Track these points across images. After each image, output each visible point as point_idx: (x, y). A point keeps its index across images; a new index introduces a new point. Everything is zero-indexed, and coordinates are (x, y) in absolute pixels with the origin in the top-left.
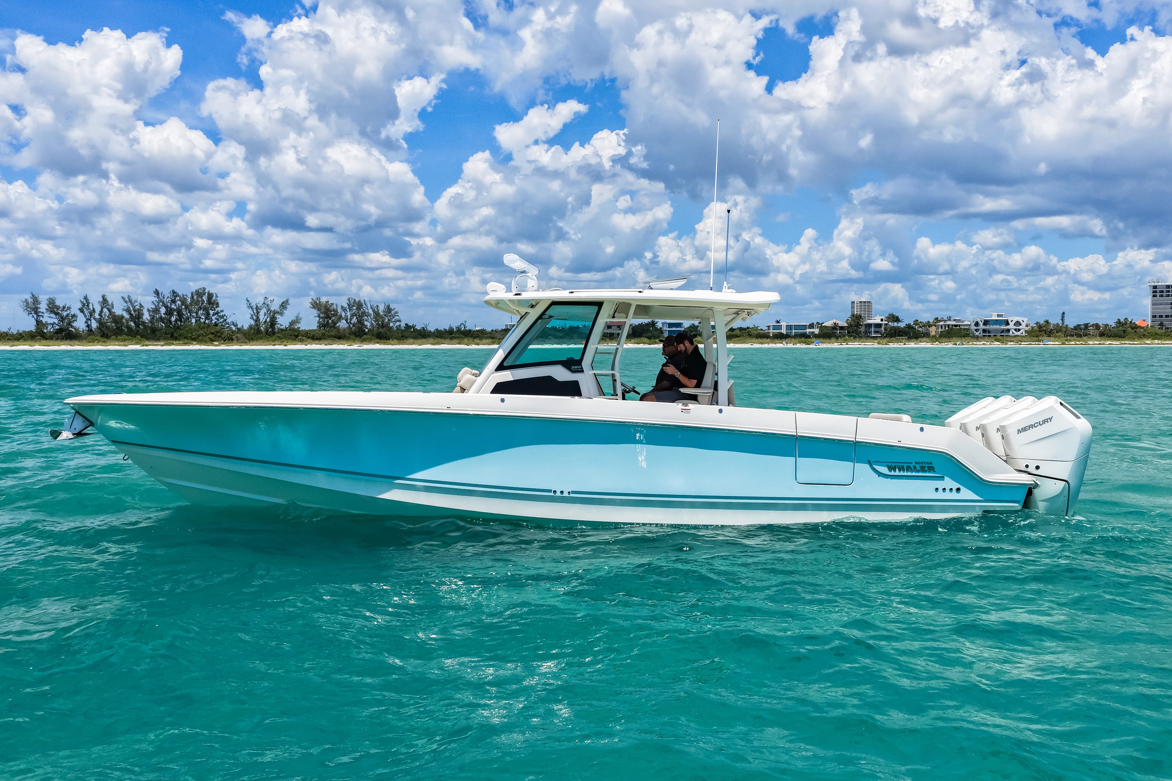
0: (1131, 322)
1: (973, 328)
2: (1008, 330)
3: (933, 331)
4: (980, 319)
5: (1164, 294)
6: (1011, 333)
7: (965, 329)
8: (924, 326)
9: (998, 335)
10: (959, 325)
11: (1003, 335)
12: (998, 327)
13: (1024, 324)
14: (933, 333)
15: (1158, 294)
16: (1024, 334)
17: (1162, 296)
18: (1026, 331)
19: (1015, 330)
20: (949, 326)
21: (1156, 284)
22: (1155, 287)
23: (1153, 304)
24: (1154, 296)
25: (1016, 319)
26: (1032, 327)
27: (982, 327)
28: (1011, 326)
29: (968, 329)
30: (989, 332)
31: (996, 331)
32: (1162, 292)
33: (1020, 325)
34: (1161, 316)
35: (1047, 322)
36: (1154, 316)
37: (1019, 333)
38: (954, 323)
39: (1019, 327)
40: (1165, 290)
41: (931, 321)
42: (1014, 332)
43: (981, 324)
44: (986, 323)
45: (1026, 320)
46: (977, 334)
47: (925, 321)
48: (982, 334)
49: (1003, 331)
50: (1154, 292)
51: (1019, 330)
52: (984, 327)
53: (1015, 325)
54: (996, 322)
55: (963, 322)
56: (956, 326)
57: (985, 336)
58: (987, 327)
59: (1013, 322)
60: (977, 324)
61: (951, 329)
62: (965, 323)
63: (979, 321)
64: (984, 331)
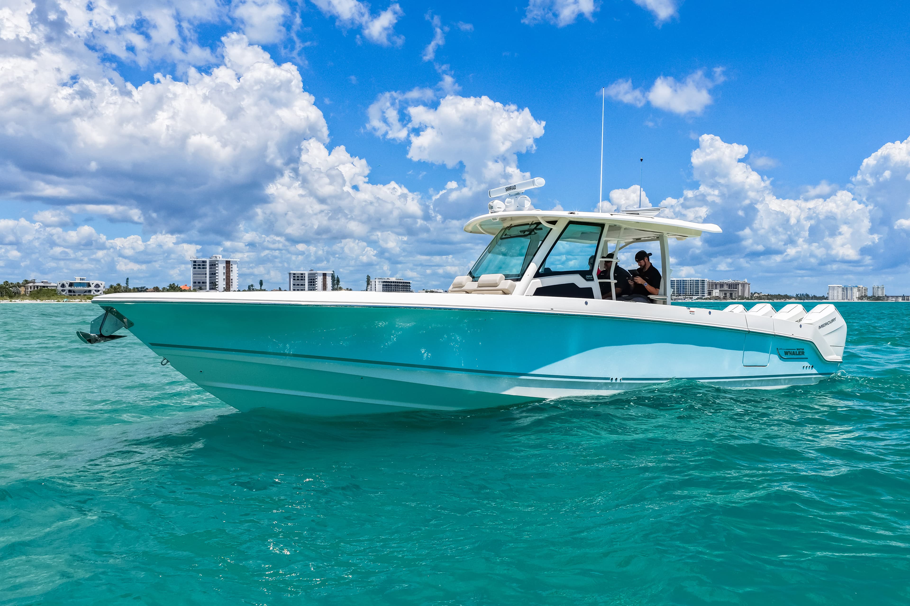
0: (177, 286)
1: (60, 288)
2: (90, 291)
3: (22, 290)
4: (67, 282)
5: (201, 267)
6: (92, 293)
7: (52, 290)
8: (15, 286)
9: (82, 294)
10: (47, 287)
11: (86, 295)
12: (81, 288)
13: (102, 286)
14: (23, 293)
15: (197, 267)
16: (102, 294)
17: (200, 268)
18: (104, 292)
19: (96, 291)
20: (37, 287)
21: (196, 260)
22: (195, 262)
23: (194, 274)
24: (194, 268)
25: (96, 282)
26: (108, 289)
27: (67, 288)
28: (92, 288)
29: (55, 290)
30: (74, 292)
31: (80, 291)
32: (199, 265)
33: (99, 286)
34: (199, 283)
35: (119, 285)
36: (195, 283)
37: (98, 293)
38: (42, 284)
39: (99, 289)
40: (201, 264)
41: (21, 282)
42: (95, 292)
43: (67, 286)
44: (71, 285)
45: (105, 284)
46: (64, 293)
47: (15, 282)
48: (68, 293)
49: (86, 292)
50: (194, 265)
51: (99, 291)
52: (70, 288)
53: (95, 287)
54: (80, 284)
55: (50, 283)
56: (44, 287)
57: (71, 295)
58: (72, 288)
59: (94, 285)
60: (63, 286)
61: (40, 290)
62: (52, 284)
63: (65, 283)
64: (70, 291)
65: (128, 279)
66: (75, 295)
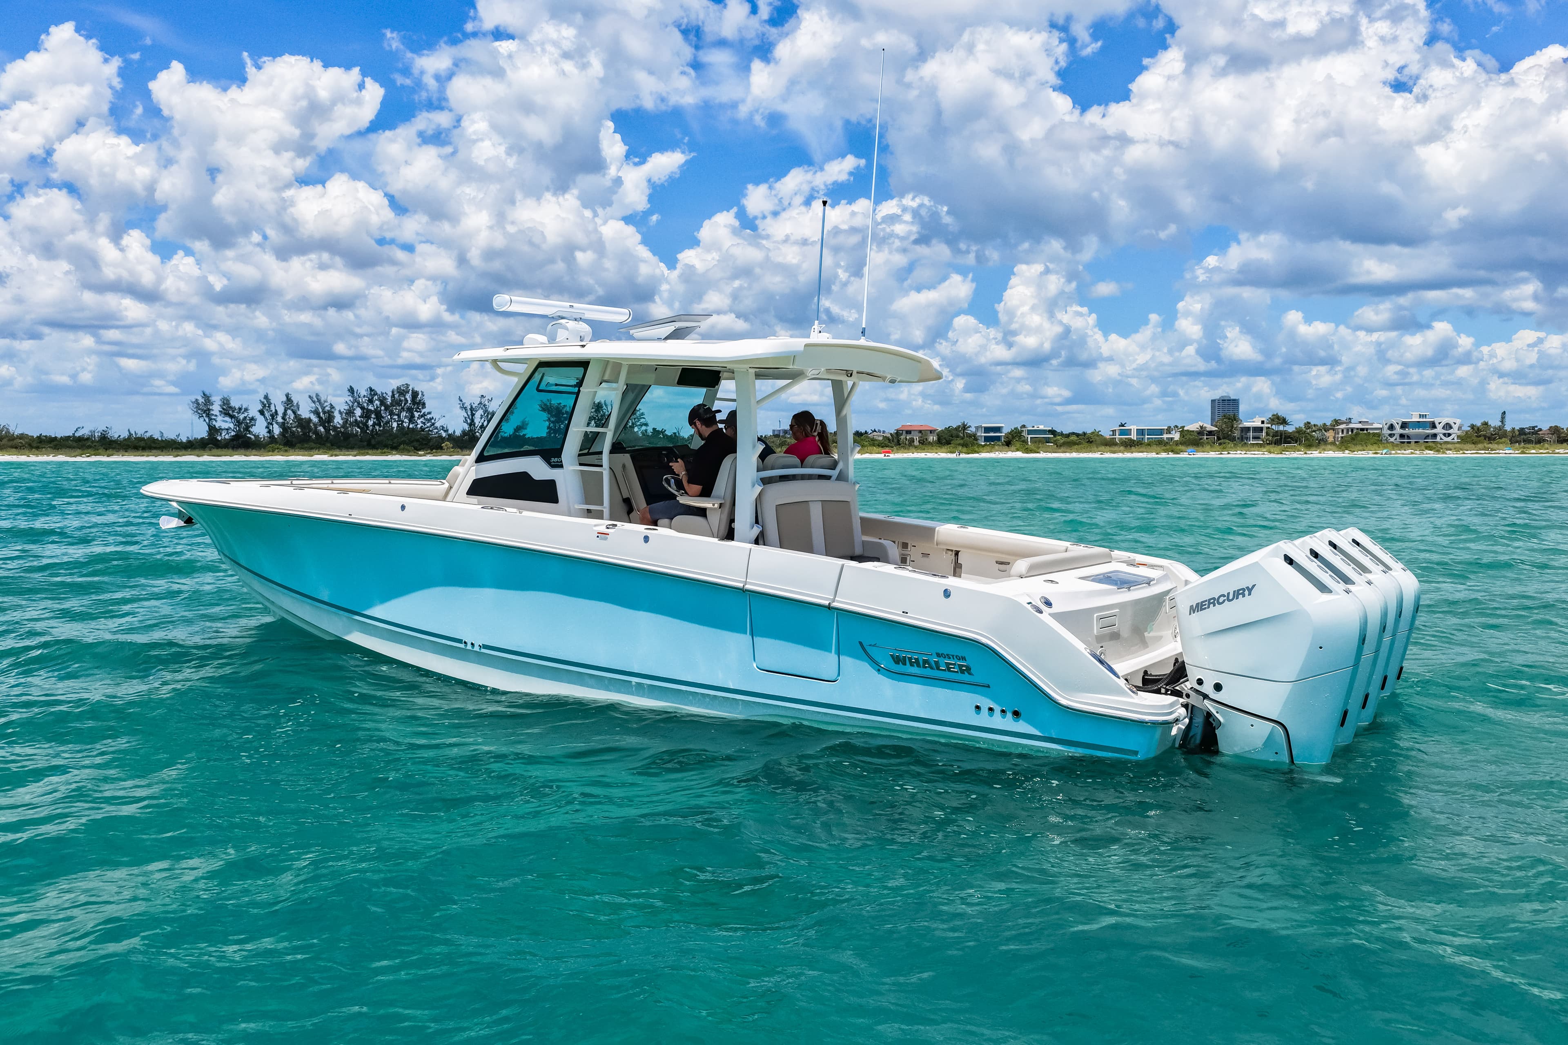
1: (1386, 432)
2: (1435, 436)
3: (1330, 435)
4: (1396, 421)
6: (1438, 439)
7: (1374, 434)
8: (1320, 430)
9: (1421, 441)
10: (1367, 429)
11: (1429, 441)
12: (1421, 430)
13: (1455, 427)
14: (1331, 439)
16: (1456, 440)
18: (1458, 437)
19: (1444, 435)
20: (1352, 430)
25: (1445, 421)
26: (1467, 432)
27: (1398, 430)
28: (1439, 430)
29: (1379, 435)
30: (1408, 437)
31: (1418, 436)
33: (1451, 427)
35: (1486, 424)
37: (1449, 439)
38: (1360, 426)
39: (1450, 431)
41: (1328, 424)
42: (1443, 437)
43: (1398, 427)
44: (1404, 425)
45: (1458, 421)
46: (1392, 440)
47: (1320, 423)
48: (1398, 440)
49: (1427, 437)
51: (1449, 435)
52: (1402, 431)
53: (1443, 428)
54: (1418, 424)
55: (1372, 424)
56: (1362, 430)
57: (1403, 443)
58: (1406, 431)
59: (1442, 425)
60: (1391, 427)
61: (1357, 434)
62: (1376, 426)
63: (1394, 422)
64: (1402, 436)
65: (1504, 413)
66: (1409, 443)
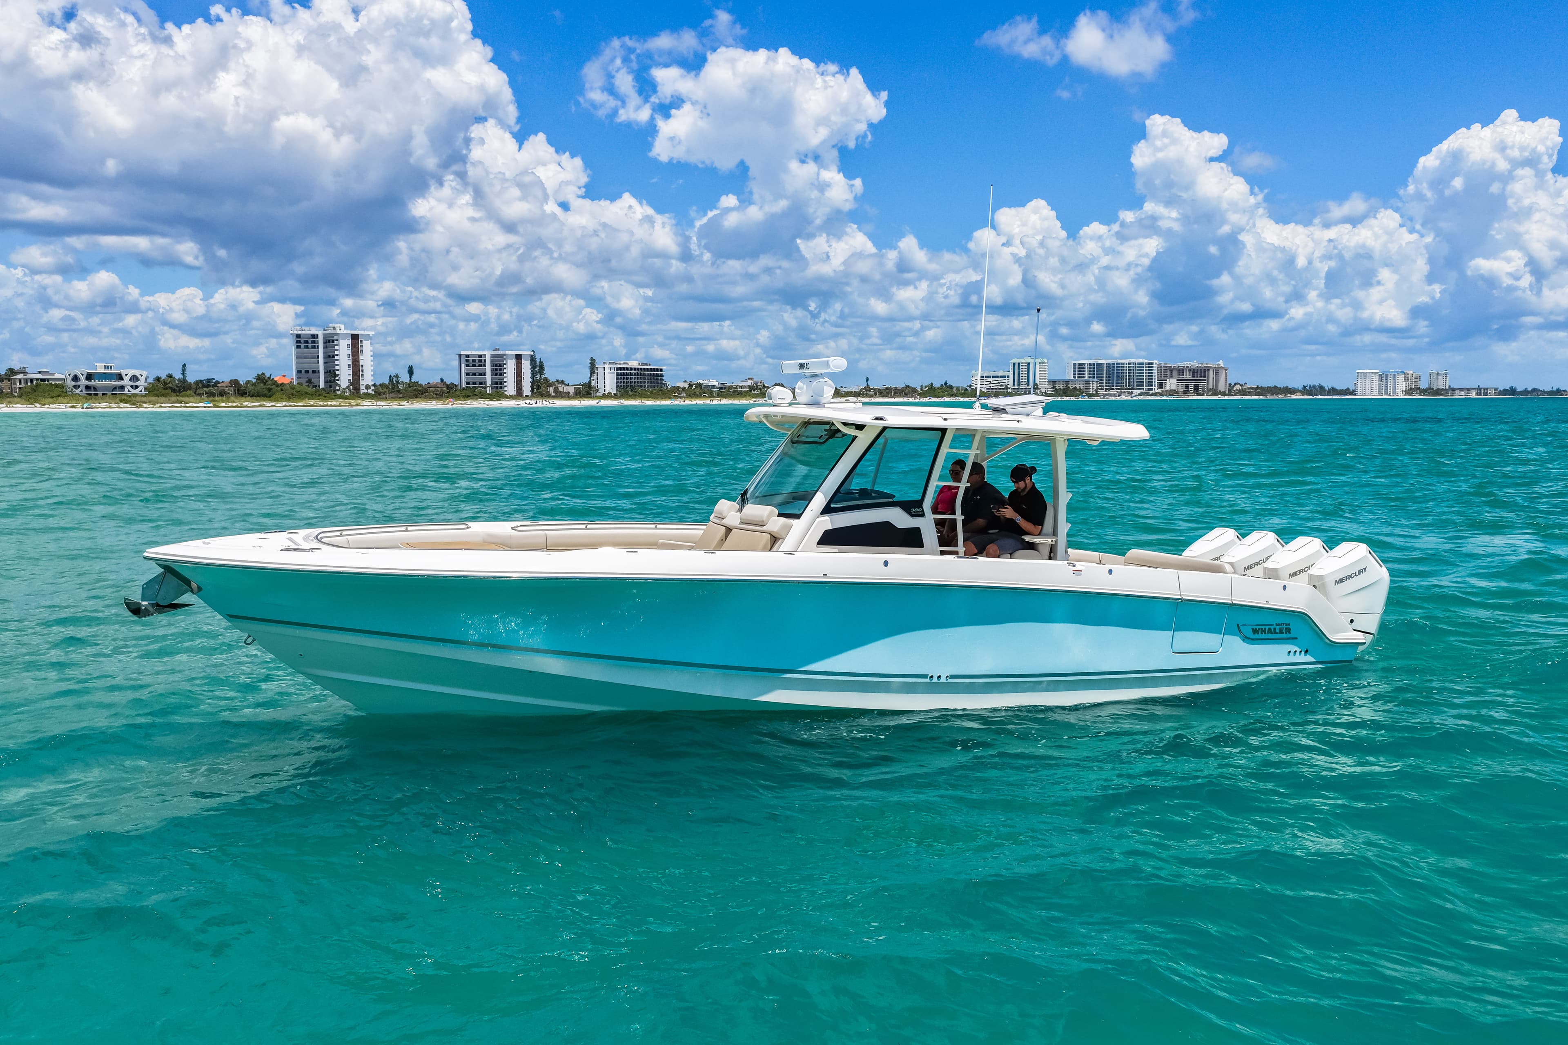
0: (269, 378)
1: (70, 383)
2: (122, 388)
3: (6, 385)
4: (81, 371)
5: (310, 345)
6: (126, 391)
7: (57, 386)
9: (109, 393)
10: (48, 380)
11: (117, 394)
12: (107, 382)
13: (142, 379)
14: (7, 390)
15: (302, 345)
16: (143, 392)
17: (307, 347)
18: (146, 389)
19: (132, 386)
20: (32, 380)
21: (300, 332)
22: (298, 336)
23: (297, 357)
24: (298, 347)
25: (132, 372)
26: (153, 384)
27: (83, 382)
28: (126, 381)
29: (62, 386)
30: (95, 389)
31: (106, 388)
32: (307, 342)
33: (138, 379)
34: (307, 372)
35: (170, 376)
36: (299, 372)
37: (137, 391)
38: (40, 376)
39: (137, 383)
40: (310, 340)
42: (131, 389)
43: (83, 378)
44: (89, 377)
45: (145, 373)
46: (78, 391)
48: (84, 391)
49: (115, 388)
50: (297, 342)
51: (137, 387)
52: (88, 383)
53: (130, 380)
54: (104, 376)
55: (53, 374)
56: (43, 380)
57: (90, 394)
58: (92, 383)
59: (128, 377)
60: (75, 378)
61: (37, 385)
62: (57, 376)
63: (79, 373)
64: (88, 388)
65: (184, 365)
66: (97, 394)
